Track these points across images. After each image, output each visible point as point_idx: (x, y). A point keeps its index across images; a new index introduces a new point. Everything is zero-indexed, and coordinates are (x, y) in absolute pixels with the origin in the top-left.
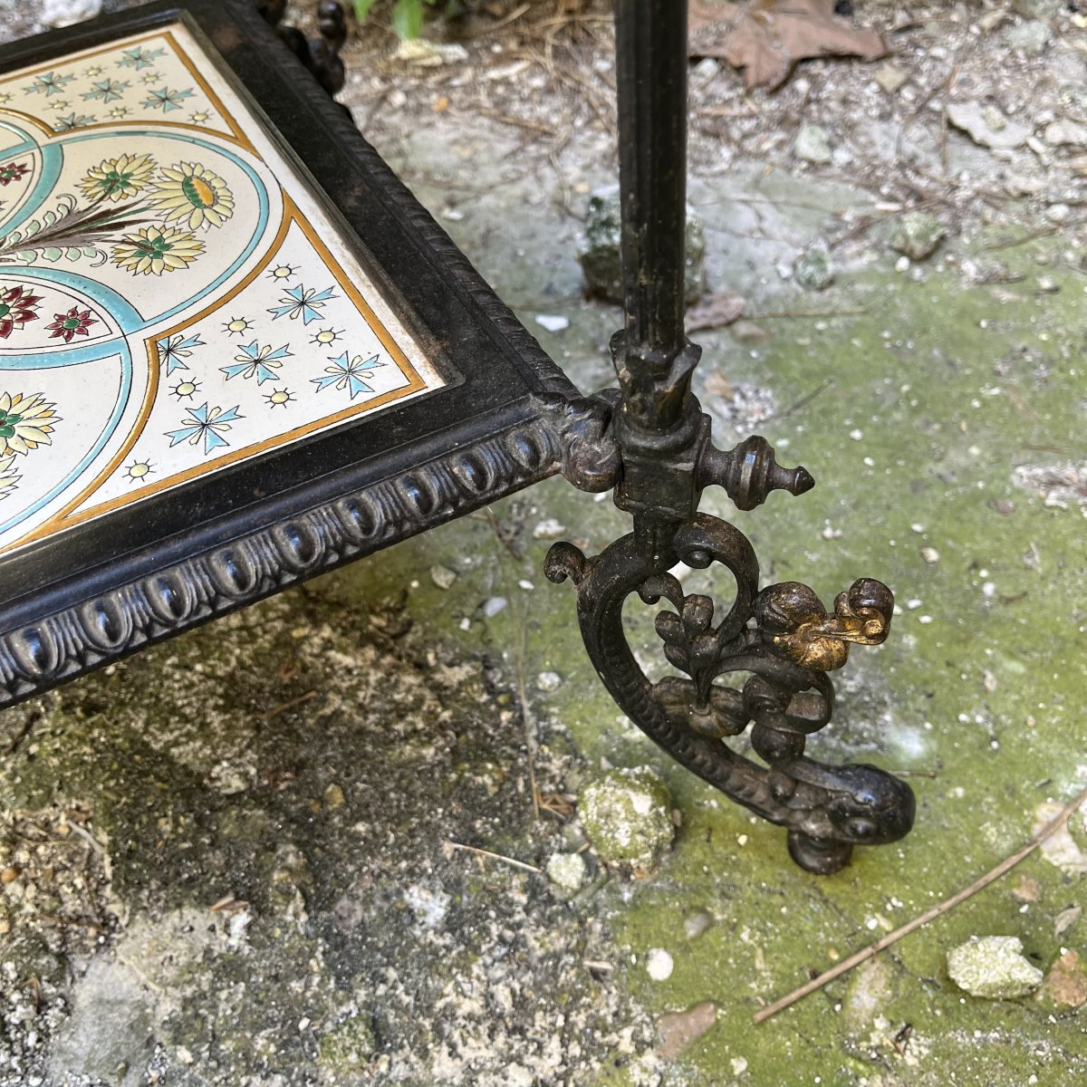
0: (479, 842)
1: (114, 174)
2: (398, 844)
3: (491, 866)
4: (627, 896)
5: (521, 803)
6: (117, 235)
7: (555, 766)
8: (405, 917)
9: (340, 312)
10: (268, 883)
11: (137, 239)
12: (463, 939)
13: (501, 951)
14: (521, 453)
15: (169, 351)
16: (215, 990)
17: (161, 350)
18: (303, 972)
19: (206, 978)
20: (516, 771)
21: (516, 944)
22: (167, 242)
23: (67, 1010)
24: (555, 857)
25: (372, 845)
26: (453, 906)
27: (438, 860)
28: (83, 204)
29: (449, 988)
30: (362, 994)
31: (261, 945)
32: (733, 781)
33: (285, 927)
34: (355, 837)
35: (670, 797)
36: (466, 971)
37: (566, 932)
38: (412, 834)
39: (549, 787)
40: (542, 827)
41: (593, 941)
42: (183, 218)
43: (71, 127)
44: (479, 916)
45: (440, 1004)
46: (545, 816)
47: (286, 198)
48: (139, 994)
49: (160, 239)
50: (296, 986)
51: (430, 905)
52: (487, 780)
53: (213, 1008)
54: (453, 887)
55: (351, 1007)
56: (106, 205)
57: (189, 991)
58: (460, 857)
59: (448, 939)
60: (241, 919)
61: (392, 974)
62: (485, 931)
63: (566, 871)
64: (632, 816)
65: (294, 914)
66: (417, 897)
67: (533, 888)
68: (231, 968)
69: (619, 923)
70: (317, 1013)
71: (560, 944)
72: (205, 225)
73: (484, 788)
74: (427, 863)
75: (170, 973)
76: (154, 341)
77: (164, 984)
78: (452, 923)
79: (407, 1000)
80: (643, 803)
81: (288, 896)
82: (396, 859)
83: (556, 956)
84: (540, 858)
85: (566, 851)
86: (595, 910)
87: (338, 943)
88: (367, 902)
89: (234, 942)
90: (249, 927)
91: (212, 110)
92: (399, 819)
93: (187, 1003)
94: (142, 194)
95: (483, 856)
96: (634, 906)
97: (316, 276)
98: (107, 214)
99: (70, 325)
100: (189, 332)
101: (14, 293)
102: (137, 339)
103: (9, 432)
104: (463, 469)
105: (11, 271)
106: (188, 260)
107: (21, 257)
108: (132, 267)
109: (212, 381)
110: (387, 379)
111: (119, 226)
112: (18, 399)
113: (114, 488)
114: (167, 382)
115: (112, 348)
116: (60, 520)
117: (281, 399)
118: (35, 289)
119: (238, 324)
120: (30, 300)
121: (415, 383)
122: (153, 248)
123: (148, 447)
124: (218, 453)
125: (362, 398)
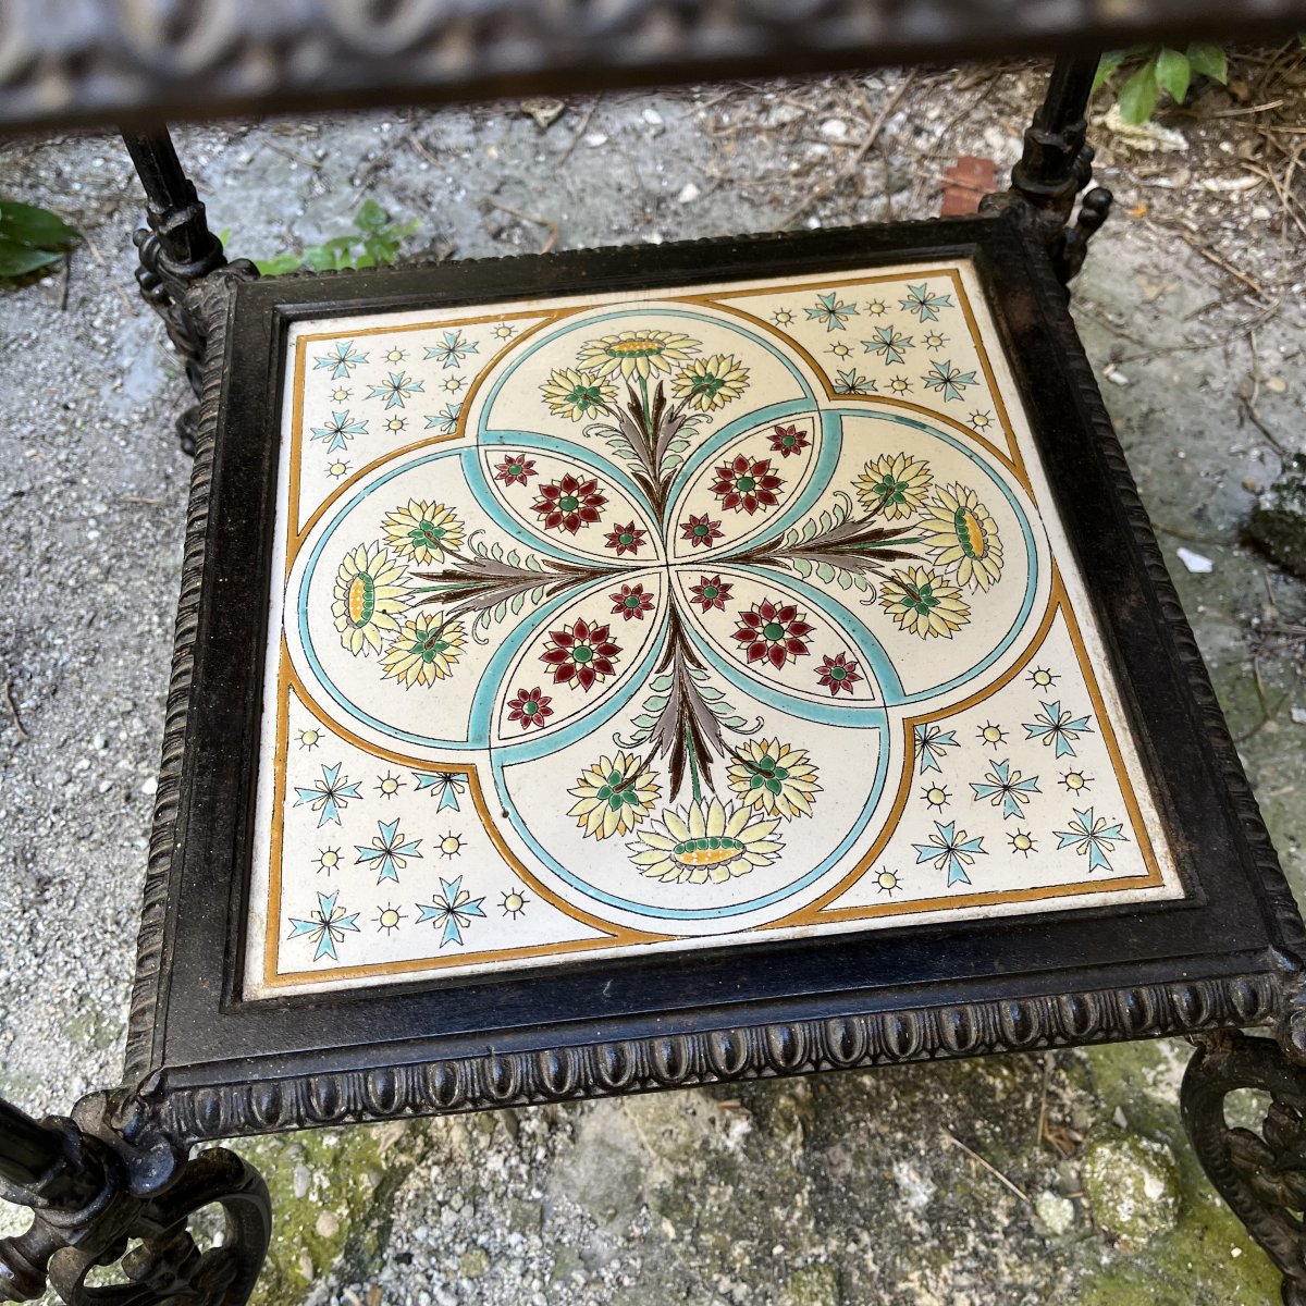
0: (976, 1145)
1: (889, 478)
2: (898, 1114)
3: (982, 1176)
4: (1105, 1260)
5: (1026, 1123)
6: (888, 567)
7: (1068, 1095)
8: (889, 1189)
9: (1091, 751)
10: (775, 1101)
11: (906, 581)
12: (937, 1234)
13: (971, 1264)
14: (1242, 1000)
15: (925, 742)
16: (705, 1183)
17: (919, 739)
18: (786, 1201)
19: (699, 1167)
20: (1028, 1085)
21: (989, 1260)
22: (934, 594)
23: (573, 1138)
24: (1048, 1195)
25: (875, 1104)
26: (936, 1198)
27: (933, 1146)
28: (858, 513)
29: (915, 1276)
30: (834, 1244)
31: (754, 1159)
32: (1264, 1226)
33: (780, 1152)
34: (860, 1089)
35: (1178, 1185)
36: (936, 1269)
37: (1038, 1272)
38: (913, 1108)
39: (1056, 1115)
40: (1041, 1156)
41: (1061, 1290)
42: (953, 567)
43: (852, 391)
44: (959, 1220)
45: (902, 1286)
46: (1047, 1147)
47: (1056, 574)
48: (635, 1151)
49: (927, 589)
50: (779, 1213)
51: (919, 1192)
52: (999, 1084)
53: (702, 1197)
54: (941, 1178)
55: (820, 1250)
56: (880, 522)
57: (682, 1171)
58: (956, 1152)
59: (924, 1228)
60: (741, 1127)
61: (865, 1238)
62: (962, 1237)
63: (1055, 1213)
64: (1140, 1195)
65: (791, 1143)
66: (905, 1173)
67: (1016, 1213)
68: (723, 1167)
69: (1089, 1282)
70: (792, 1246)
71: (1029, 1280)
72: (973, 583)
73: (993, 1089)
74: (921, 1144)
75: (669, 1146)
76: (910, 724)
77: (661, 1153)
78: (933, 1213)
79: (873, 1267)
80: (1154, 1188)
81: (790, 1127)
82: (895, 1127)
83: (1023, 1291)
84: (1030, 1185)
85: (1060, 1190)
86: (1070, 1262)
87: (824, 1187)
88: (859, 1158)
89: (731, 1144)
90: (747, 1137)
91: (993, 415)
92: (906, 1088)
93: (679, 1181)
94: (915, 518)
95: (976, 1163)
96: (1110, 1274)
97: (1077, 702)
98: (879, 534)
99: (837, 674)
100: (946, 725)
101: (789, 613)
102: (897, 715)
103: (776, 788)
104: (1181, 998)
105: (787, 582)
106: (953, 628)
107: (797, 566)
108: (899, 619)
109: (961, 796)
110: (1127, 860)
111: (890, 556)
112: (786, 750)
113: (864, 893)
114: (920, 782)
115: (873, 719)
116: (815, 911)
117: (1024, 844)
118: (808, 614)
119: (993, 733)
120: (802, 628)
121: (1155, 879)
122: (919, 599)
123: (896, 855)
124: (960, 889)
125: (1100, 874)
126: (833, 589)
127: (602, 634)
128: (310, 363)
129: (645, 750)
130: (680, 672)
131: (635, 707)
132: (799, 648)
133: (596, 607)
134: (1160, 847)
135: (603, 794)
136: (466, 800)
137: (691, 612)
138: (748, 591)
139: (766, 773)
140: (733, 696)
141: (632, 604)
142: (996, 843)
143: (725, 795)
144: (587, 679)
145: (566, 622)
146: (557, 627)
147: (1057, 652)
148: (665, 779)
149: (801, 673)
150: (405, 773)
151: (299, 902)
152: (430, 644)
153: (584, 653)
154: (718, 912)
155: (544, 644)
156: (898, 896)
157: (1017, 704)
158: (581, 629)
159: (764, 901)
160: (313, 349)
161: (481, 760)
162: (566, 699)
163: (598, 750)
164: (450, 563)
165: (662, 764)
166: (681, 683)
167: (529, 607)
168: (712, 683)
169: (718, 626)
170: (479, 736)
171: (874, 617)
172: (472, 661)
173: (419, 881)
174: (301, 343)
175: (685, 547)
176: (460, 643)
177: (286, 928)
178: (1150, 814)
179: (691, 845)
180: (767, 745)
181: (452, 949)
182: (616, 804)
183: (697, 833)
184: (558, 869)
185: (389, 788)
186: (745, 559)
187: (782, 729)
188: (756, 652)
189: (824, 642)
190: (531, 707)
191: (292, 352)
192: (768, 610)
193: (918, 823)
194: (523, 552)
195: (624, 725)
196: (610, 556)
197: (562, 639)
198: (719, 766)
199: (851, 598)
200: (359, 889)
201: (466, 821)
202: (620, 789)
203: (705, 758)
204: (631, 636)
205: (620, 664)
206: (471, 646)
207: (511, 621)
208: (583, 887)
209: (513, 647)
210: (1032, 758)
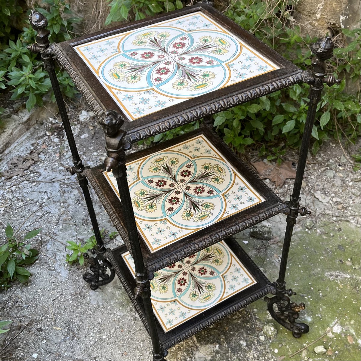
0: (249, 334)
2: (237, 335)
3: (251, 338)
4: (271, 342)
5: (254, 329)
6: (212, 259)
7: (258, 323)
8: (240, 345)
9: (242, 271)
10: (220, 340)
11: (214, 260)
12: (249, 348)
13: (254, 349)
14: (266, 290)
16: (216, 355)
17: (224, 277)
18: (228, 352)
19: (214, 354)
20: (252, 324)
21: (256, 348)
23: (195, 358)
24: (260, 336)
25: (234, 335)
26: (247, 343)
27: (244, 337)
28: (205, 254)
29: (248, 354)
30: (236, 355)
31: (221, 349)
32: (286, 325)
33: (224, 347)
34: (231, 334)
35: (276, 327)
36: (250, 352)
37: (263, 347)
38: (239, 333)
39: (258, 326)
40: (258, 332)
41: (267, 348)
42: (219, 256)
44: (251, 345)
45: (247, 357)
46: (258, 331)
47: (230, 253)
48: (204, 356)
50: (227, 354)
51: (244, 344)
52: (249, 326)
53: (216, 357)
54: (246, 341)
55: (235, 357)
56: (208, 254)
57: (212, 356)
58: (247, 337)
59: (247, 348)
60: (217, 346)
61: (240, 353)
62: (252, 347)
63: (262, 338)
64: (271, 330)
65: (225, 345)
66: (241, 342)
67: (258, 341)
68: (217, 352)
69: (270, 345)
70: (231, 358)
71: (262, 348)
72: (222, 257)
73: (248, 327)
74: (242, 338)
75: (209, 353)
76: (222, 276)
77: (208, 355)
78: (247, 346)
79: (242, 356)
80: (272, 329)
81: (224, 343)
82: (238, 337)
83: (262, 350)
84: (258, 336)
85: (262, 335)
86: (266, 344)
87: (232, 349)
88: (235, 343)
89: (217, 349)
90: (219, 347)
92: (237, 331)
93: (212, 357)
94: (212, 252)
95: (250, 337)
96: (272, 343)
97: (239, 267)
98: (209, 255)
99: (212, 273)
100: (226, 274)
101: (203, 268)
102: (220, 275)
103: (211, 288)
104: (261, 293)
105: (201, 265)
106: (222, 263)
107: (201, 262)
108: (216, 264)
109: (231, 281)
110: (250, 281)
111: (211, 257)
112: (210, 284)
113: (225, 295)
114: (226, 281)
115: (218, 276)
116: (221, 299)
117: (239, 284)
118: (205, 267)
119: (231, 273)
120: (205, 269)
121: (254, 282)
122: (217, 261)
123: (227, 290)
124: (235, 291)
125: (248, 284)
126: (207, 263)
127: (183, 279)
128: (127, 259)
129: (195, 290)
130: (194, 279)
131: (191, 286)
132: (206, 272)
133: (181, 276)
134: (253, 279)
135: (193, 296)
136: (178, 303)
137: (192, 272)
138: (197, 267)
139: (209, 287)
140: (202, 280)
141: (185, 274)
142: (236, 285)
143: (206, 291)
144: (184, 284)
145: (178, 279)
146: (178, 280)
147: (234, 262)
148: (199, 292)
149: (208, 274)
150: (169, 303)
151: (165, 321)
152: (164, 288)
153: (182, 282)
154: (211, 303)
155: (177, 282)
156: (229, 294)
157: (232, 269)
158: (180, 279)
159: (215, 300)
160: (126, 257)
161: (177, 298)
162: (183, 288)
163: (190, 292)
164: (161, 277)
165: (197, 290)
166: (195, 281)
167: (173, 279)
168: (198, 279)
169: (196, 273)
170: (176, 296)
171: (213, 265)
172: (170, 288)
173: (177, 314)
174: (124, 256)
175: (188, 265)
176: (167, 286)
177: (165, 324)
178: (251, 276)
179: (205, 298)
180: (208, 284)
181: (185, 319)
182: (195, 297)
183: (205, 296)
184: (192, 306)
185: (168, 305)
186: (195, 264)
187: (209, 282)
188: (202, 274)
189: (209, 270)
190: (179, 290)
191: (124, 258)
192: (201, 269)
193: (228, 286)
194: (169, 273)
195: (191, 288)
196: (179, 269)
197: (179, 281)
198: (204, 288)
199: (209, 264)
200: (171, 317)
201: (179, 305)
202: (194, 295)
203: (202, 288)
204: (187, 277)
205: (187, 281)
206: (169, 286)
207: (172, 281)
208: (196, 307)
209: (173, 284)
210: (236, 274)
